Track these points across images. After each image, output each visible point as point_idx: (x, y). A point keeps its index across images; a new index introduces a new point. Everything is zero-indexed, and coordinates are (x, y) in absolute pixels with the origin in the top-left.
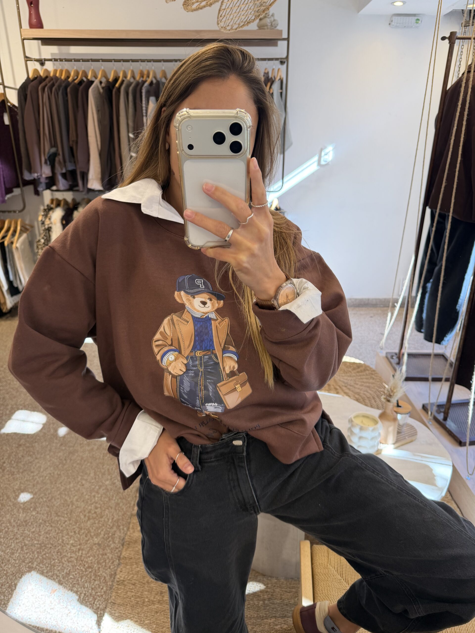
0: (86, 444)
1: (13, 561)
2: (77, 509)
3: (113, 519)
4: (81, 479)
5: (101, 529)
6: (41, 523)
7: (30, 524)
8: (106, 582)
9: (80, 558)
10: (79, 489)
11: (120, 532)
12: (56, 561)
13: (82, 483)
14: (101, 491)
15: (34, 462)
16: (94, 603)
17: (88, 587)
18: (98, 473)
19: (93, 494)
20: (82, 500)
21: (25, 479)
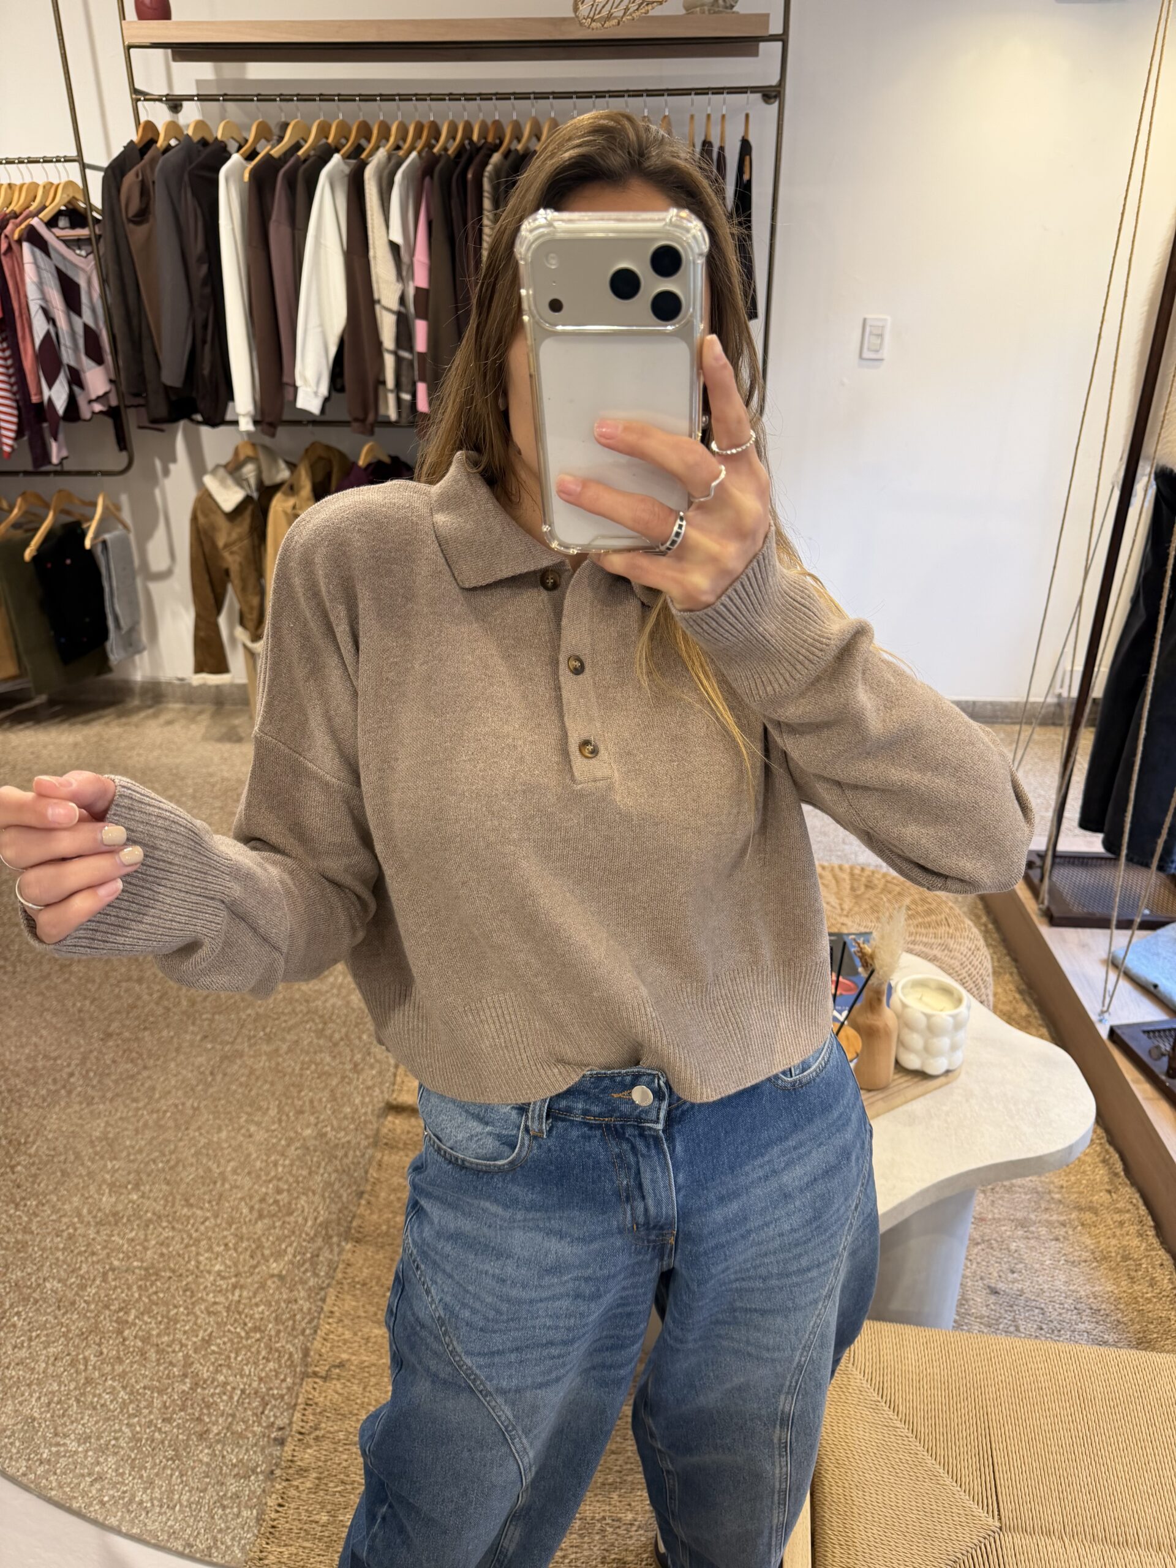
1: (83, 1305)
3: (316, 1219)
5: (287, 1240)
6: (150, 1221)
7: (125, 1220)
8: (292, 1365)
9: (236, 1307)
11: (332, 1251)
12: (182, 1309)
14: (292, 1151)
15: (140, 1077)
16: (262, 1413)
17: (250, 1375)
18: (287, 1109)
21: (119, 1114)
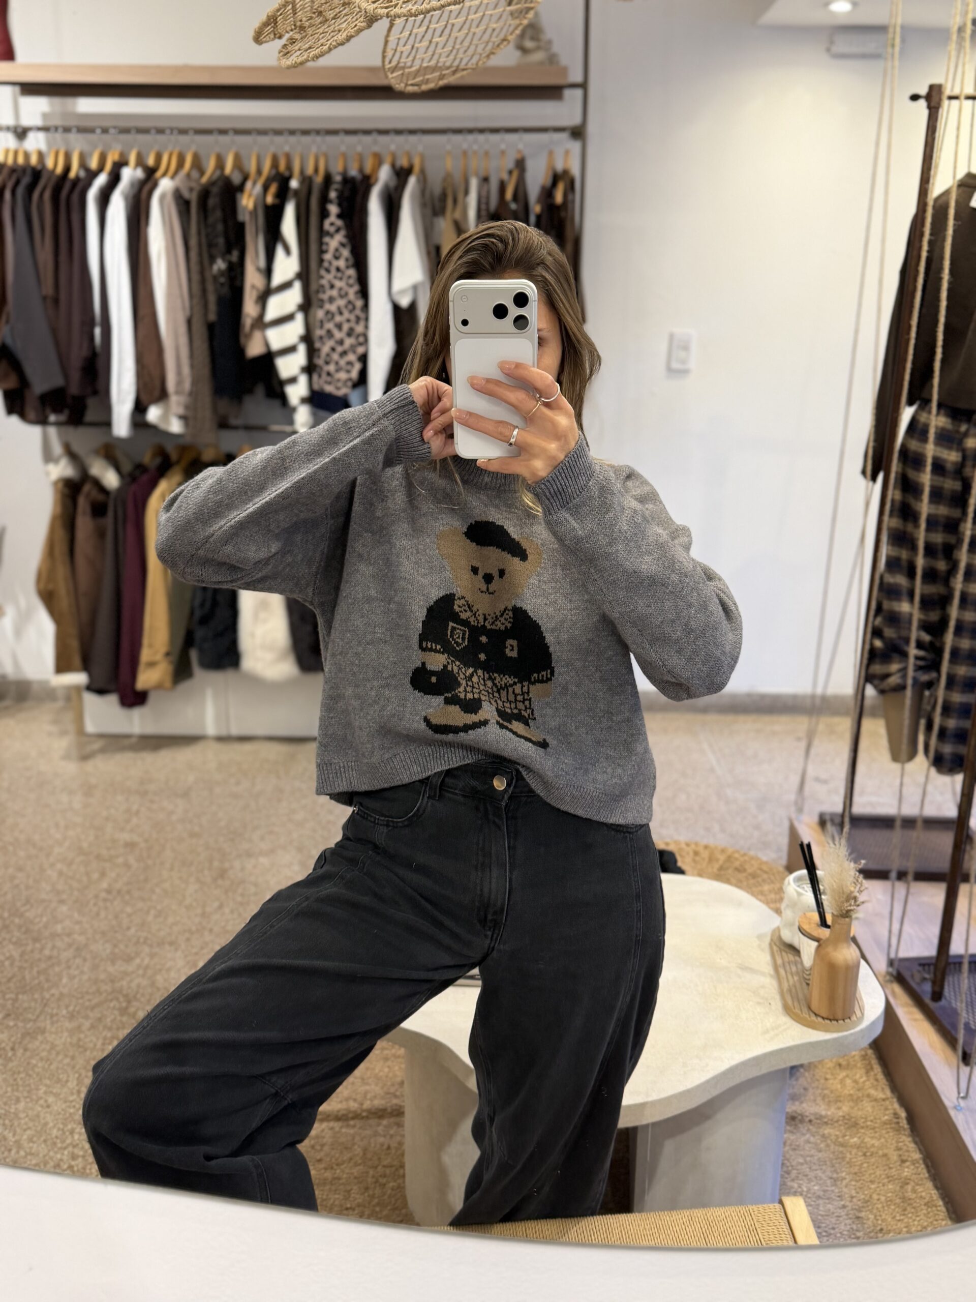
0: (63, 1016)
2: (29, 1157)
4: (45, 1093)
10: (38, 1116)
13: (46, 1101)
19: (69, 1127)
20: (42, 1139)
